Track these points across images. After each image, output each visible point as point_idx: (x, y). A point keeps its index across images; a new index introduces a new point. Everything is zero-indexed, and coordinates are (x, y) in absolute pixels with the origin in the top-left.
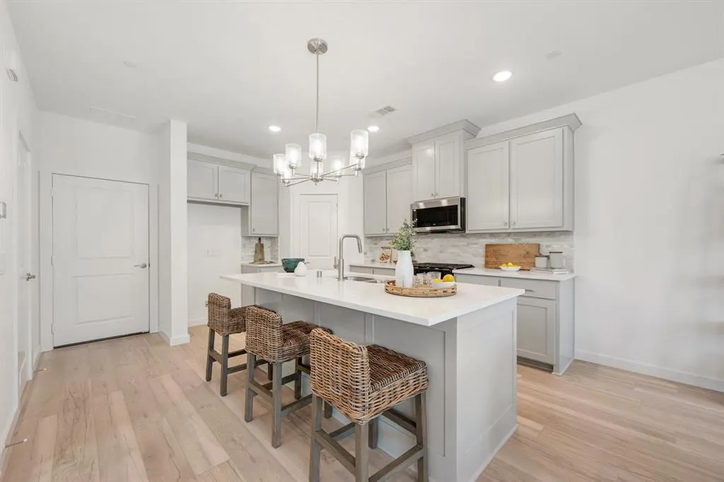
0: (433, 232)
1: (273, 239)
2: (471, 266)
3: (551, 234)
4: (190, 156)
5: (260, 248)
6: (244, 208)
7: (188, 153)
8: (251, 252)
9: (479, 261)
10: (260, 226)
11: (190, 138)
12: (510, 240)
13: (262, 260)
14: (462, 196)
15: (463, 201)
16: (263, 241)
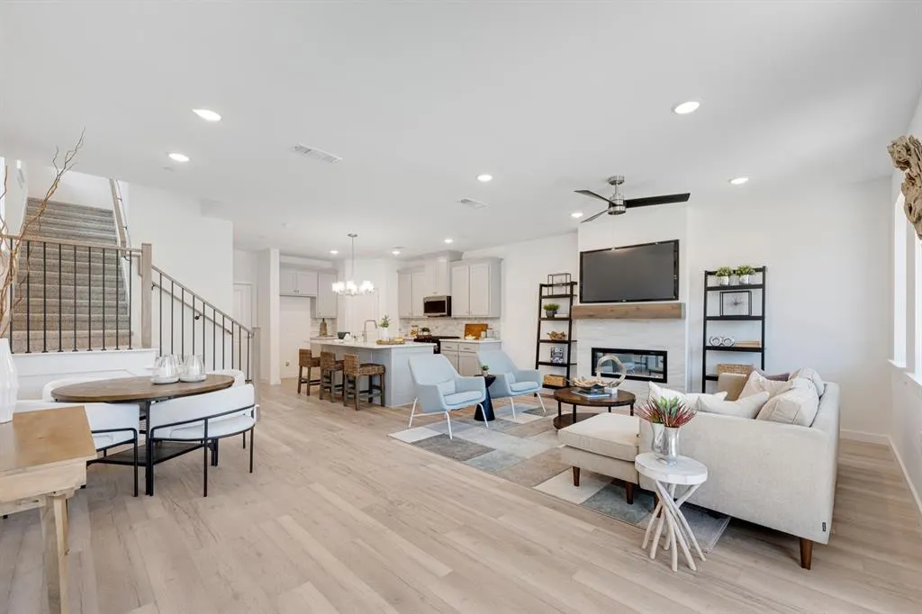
0: (441, 316)
1: (333, 319)
2: (458, 338)
3: (492, 319)
4: (283, 266)
5: (324, 326)
6: (313, 299)
7: (281, 263)
8: (317, 329)
9: (461, 334)
10: (323, 311)
11: (282, 254)
12: (476, 322)
13: (325, 334)
14: (449, 295)
15: (449, 299)
16: (326, 321)
